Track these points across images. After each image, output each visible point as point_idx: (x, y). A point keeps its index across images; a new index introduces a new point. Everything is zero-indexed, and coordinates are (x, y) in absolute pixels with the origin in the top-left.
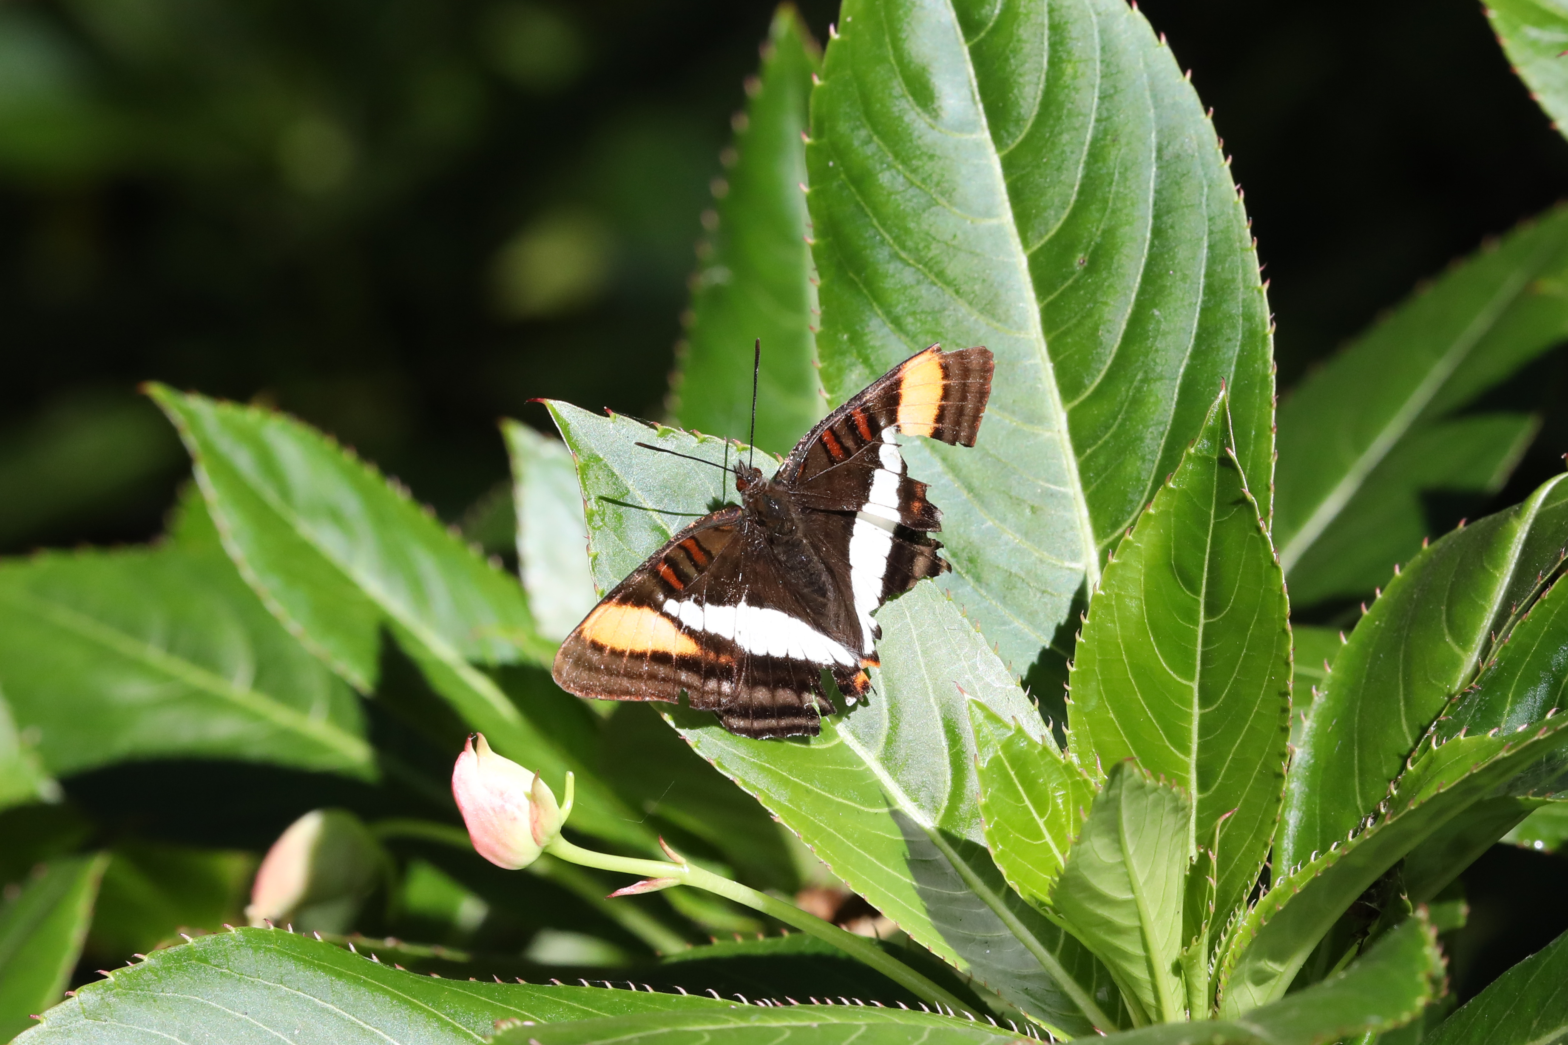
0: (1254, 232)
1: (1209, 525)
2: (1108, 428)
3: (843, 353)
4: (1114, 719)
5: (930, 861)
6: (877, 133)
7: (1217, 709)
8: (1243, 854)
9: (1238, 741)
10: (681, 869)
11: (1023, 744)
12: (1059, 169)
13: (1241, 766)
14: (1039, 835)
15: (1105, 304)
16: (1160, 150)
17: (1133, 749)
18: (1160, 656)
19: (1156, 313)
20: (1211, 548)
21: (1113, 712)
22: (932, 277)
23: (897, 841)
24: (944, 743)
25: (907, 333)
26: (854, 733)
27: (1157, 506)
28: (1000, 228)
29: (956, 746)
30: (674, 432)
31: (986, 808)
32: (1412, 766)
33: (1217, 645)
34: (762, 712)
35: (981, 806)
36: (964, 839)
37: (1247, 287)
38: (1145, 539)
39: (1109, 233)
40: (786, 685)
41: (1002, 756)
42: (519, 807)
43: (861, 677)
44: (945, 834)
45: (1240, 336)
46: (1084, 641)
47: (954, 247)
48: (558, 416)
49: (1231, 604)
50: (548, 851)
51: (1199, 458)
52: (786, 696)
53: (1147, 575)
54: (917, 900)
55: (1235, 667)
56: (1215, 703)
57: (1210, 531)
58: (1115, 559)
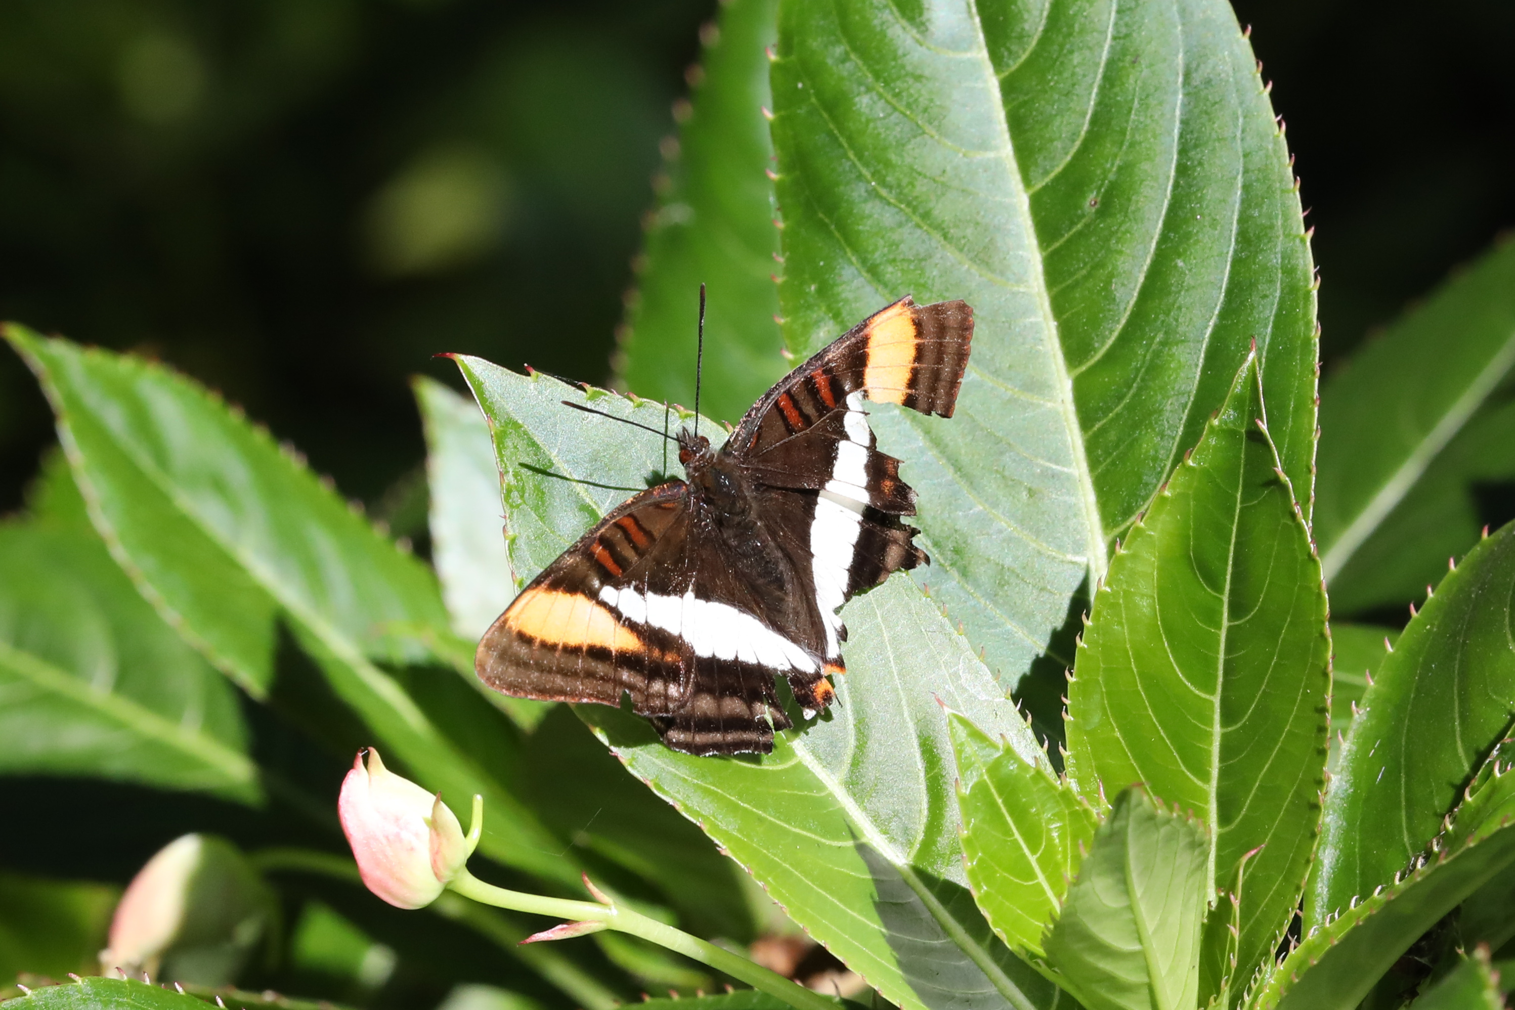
0: (1296, 171)
1: (1235, 511)
2: (1120, 398)
3: (809, 307)
4: (1121, 739)
5: (902, 904)
6: (855, 49)
7: (1241, 728)
8: (1272, 898)
9: (1267, 766)
10: (607, 911)
11: (1013, 767)
12: (1067, 94)
13: (1269, 794)
14: (1031, 875)
15: (1120, 252)
16: (1187, 75)
17: (1142, 773)
18: (1175, 665)
19: (1180, 263)
20: (1237, 537)
21: (1120, 730)
22: (916, 219)
23: (863, 879)
24: (920, 765)
25: (885, 285)
26: (814, 752)
27: (1173, 488)
28: (998, 162)
29: (934, 769)
30: (605, 395)
31: (969, 842)
32: (1471, 796)
33: (1243, 652)
34: (706, 724)
35: (963, 840)
36: (942, 877)
37: (1287, 236)
38: (1159, 526)
39: (1126, 169)
40: (734, 692)
41: (988, 781)
42: (417, 835)
43: (822, 686)
44: (920, 873)
45: (1278, 294)
46: (1086, 646)
47: (944, 185)
48: (470, 375)
49: (1259, 604)
50: (450, 887)
51: (1223, 431)
52: (734, 706)
53: (1161, 569)
54: (887, 950)
55: (1264, 679)
56: (1241, 721)
57: (1237, 518)
58: (1124, 550)
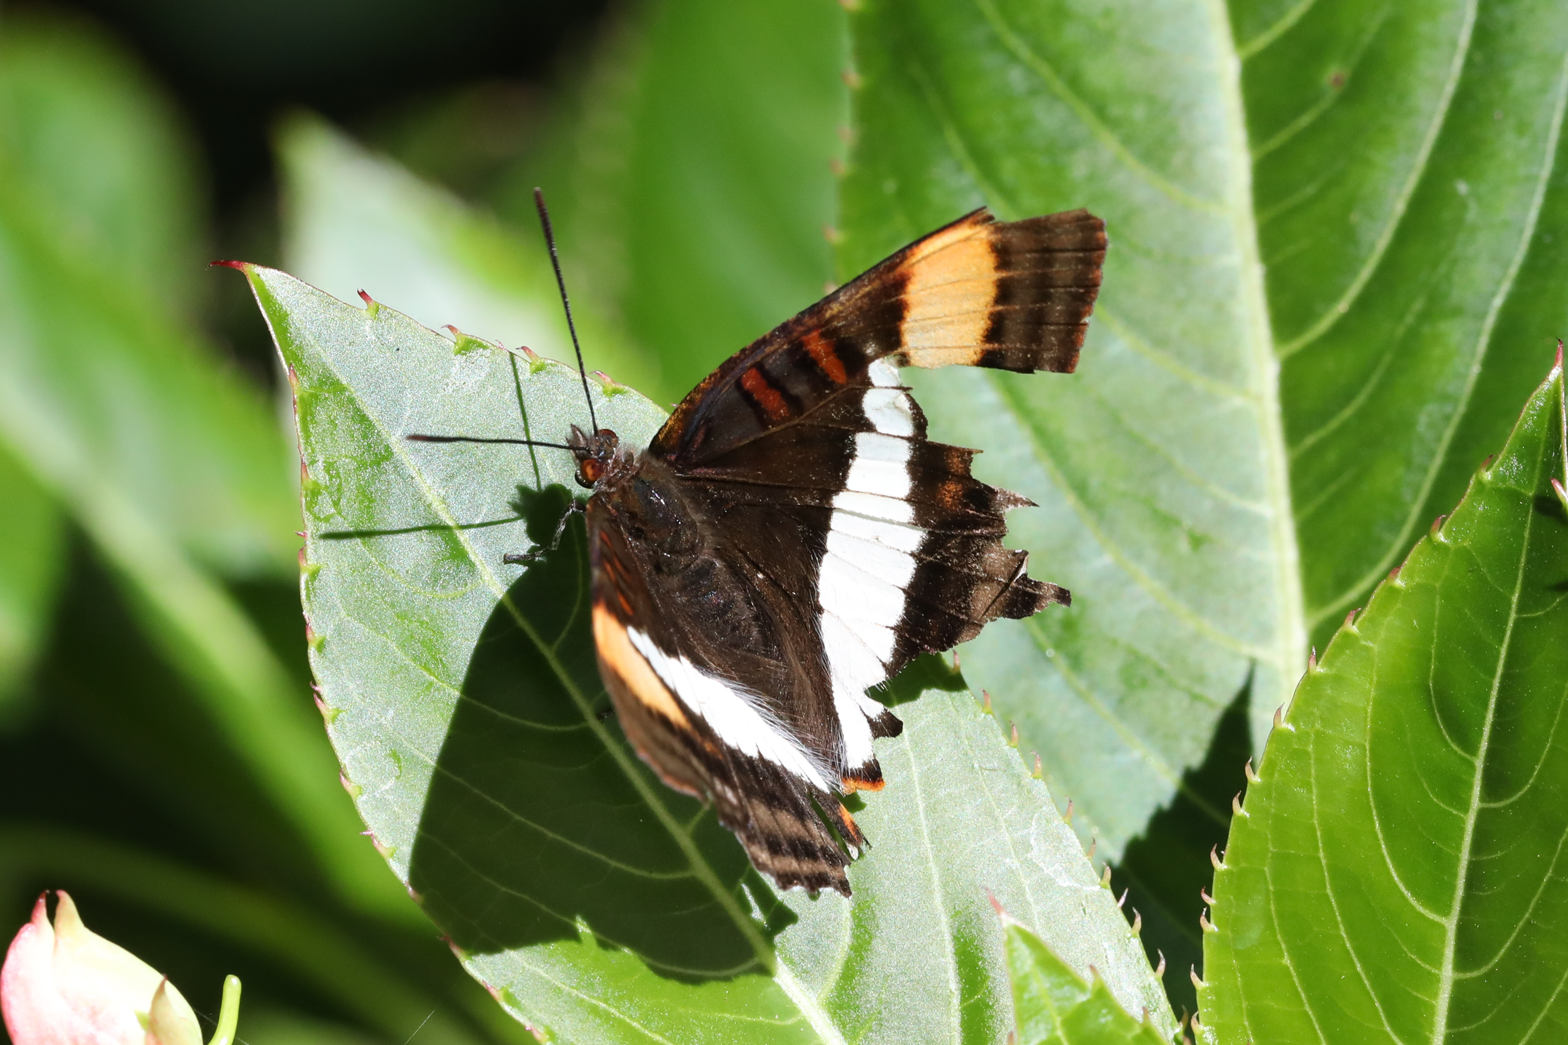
1: (1506, 623)
2: (1348, 399)
4: (1291, 969)
7: (1487, 975)
9: (1521, 1044)
11: (1104, 1024)
18: (1388, 860)
19: (1463, 188)
21: (1291, 954)
27: (1410, 575)
29: (976, 993)
30: (486, 348)
33: (1500, 854)
38: (1383, 634)
39: (1393, 29)
41: (1063, 1040)
42: (123, 1040)
46: (1248, 815)
49: (1533, 780)
51: (1499, 491)
53: (1379, 703)
55: (1528, 902)
56: (1486, 964)
57: (1508, 633)
58: (1322, 667)
